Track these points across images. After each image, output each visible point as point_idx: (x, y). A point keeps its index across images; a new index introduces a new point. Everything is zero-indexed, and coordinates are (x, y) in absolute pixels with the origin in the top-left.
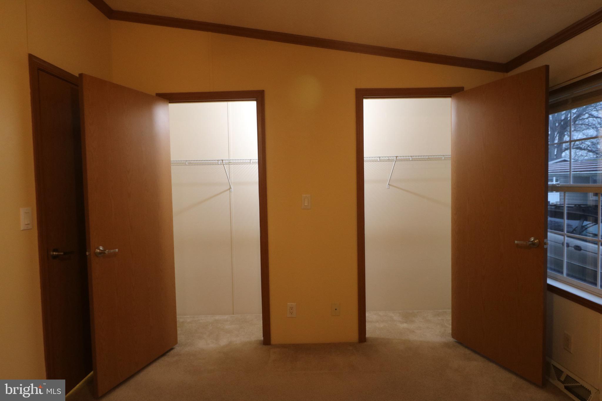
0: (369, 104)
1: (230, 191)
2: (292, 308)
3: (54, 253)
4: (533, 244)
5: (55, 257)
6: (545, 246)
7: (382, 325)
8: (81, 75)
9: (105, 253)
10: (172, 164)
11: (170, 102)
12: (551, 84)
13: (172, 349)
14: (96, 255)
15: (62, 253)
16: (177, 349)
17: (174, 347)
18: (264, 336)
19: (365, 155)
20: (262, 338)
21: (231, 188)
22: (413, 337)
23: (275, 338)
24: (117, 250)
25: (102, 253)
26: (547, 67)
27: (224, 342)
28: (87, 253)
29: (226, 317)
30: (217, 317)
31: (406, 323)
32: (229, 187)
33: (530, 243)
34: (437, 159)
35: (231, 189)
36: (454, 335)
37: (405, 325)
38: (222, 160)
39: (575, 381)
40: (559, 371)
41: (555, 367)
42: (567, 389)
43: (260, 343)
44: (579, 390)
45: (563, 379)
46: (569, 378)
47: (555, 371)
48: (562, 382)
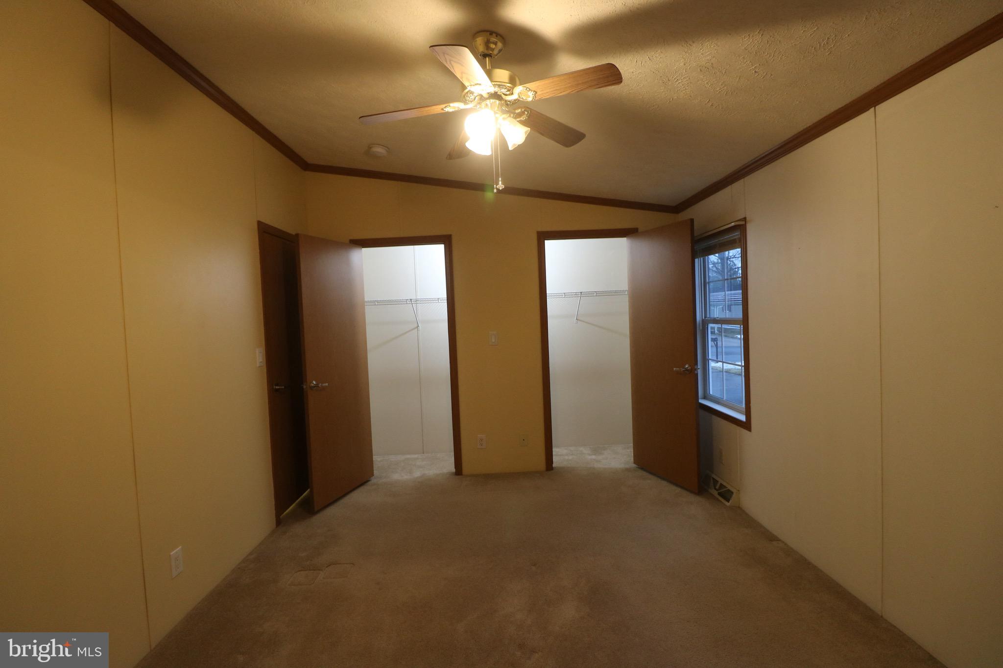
0: (549, 244)
1: (418, 330)
2: (481, 440)
3: (277, 387)
4: (687, 370)
5: (277, 390)
6: (696, 372)
7: (570, 458)
8: (297, 235)
9: (319, 387)
10: (366, 304)
12: (696, 234)
14: (311, 388)
15: (283, 387)
16: (374, 480)
17: (371, 479)
18: (455, 468)
19: (548, 291)
20: (454, 470)
22: (597, 466)
23: (466, 468)
24: (327, 384)
25: (316, 386)
26: (692, 221)
27: (417, 474)
28: (304, 387)
29: (416, 456)
30: (408, 456)
31: (595, 455)
32: (416, 325)
33: (684, 369)
34: (616, 293)
35: (418, 327)
36: (636, 461)
37: (593, 457)
38: (411, 300)
39: (725, 487)
40: (715, 482)
41: (713, 479)
42: (720, 494)
43: (452, 474)
44: (726, 495)
45: (717, 487)
46: (722, 486)
47: (712, 481)
48: (717, 490)
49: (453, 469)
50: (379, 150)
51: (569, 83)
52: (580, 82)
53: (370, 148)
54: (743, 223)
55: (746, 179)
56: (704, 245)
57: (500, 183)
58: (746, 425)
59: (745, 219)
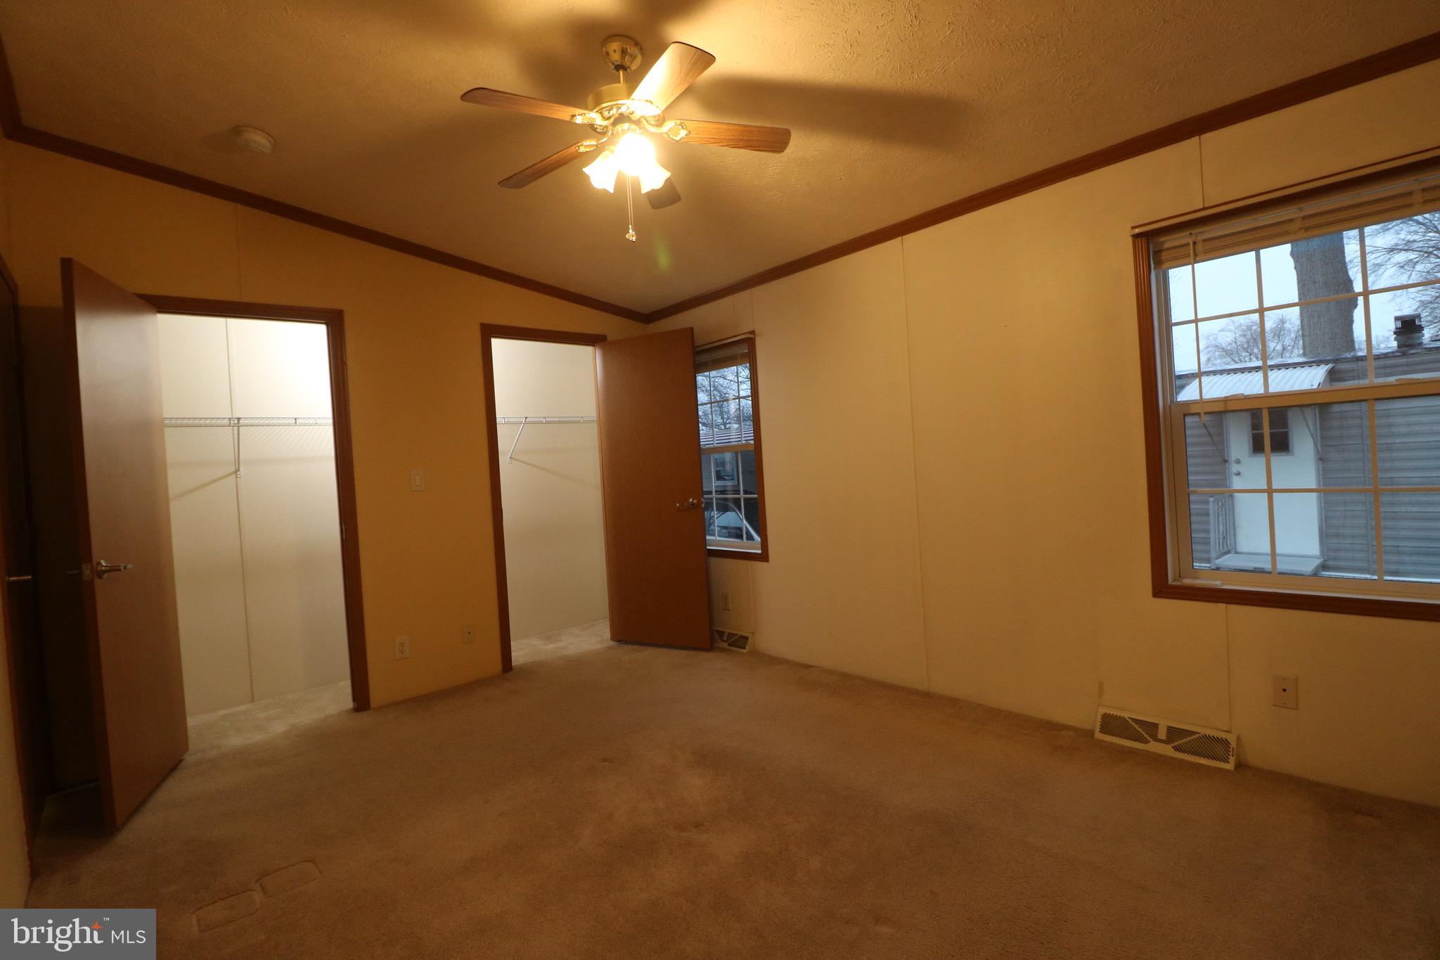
1: (236, 477)
2: (402, 645)
4: (692, 504)
6: (703, 506)
11: (160, 312)
13: (181, 761)
14: (100, 574)
17: (183, 758)
18: (354, 700)
20: (351, 705)
21: (238, 470)
22: (566, 652)
23: (377, 694)
26: (692, 330)
32: (234, 470)
35: (238, 473)
36: (613, 639)
38: (239, 419)
39: (737, 635)
40: (721, 634)
41: (717, 631)
42: (729, 645)
43: (348, 711)
44: (739, 642)
45: (725, 638)
46: (730, 635)
47: (716, 633)
48: (725, 641)
49: (349, 704)
50: (260, 140)
51: (733, 136)
52: (745, 138)
53: (237, 131)
54: (752, 336)
55: (753, 289)
56: (703, 358)
57: (631, 231)
58: (764, 557)
59: (753, 332)
